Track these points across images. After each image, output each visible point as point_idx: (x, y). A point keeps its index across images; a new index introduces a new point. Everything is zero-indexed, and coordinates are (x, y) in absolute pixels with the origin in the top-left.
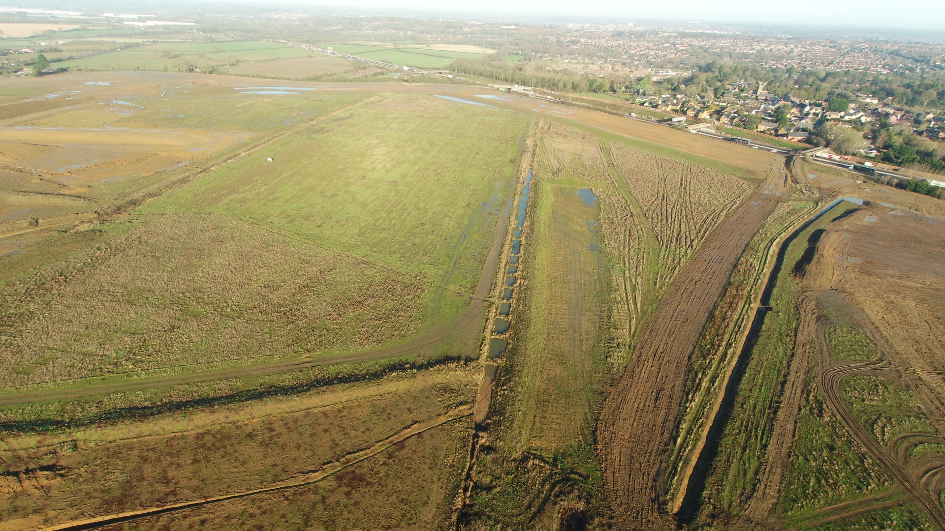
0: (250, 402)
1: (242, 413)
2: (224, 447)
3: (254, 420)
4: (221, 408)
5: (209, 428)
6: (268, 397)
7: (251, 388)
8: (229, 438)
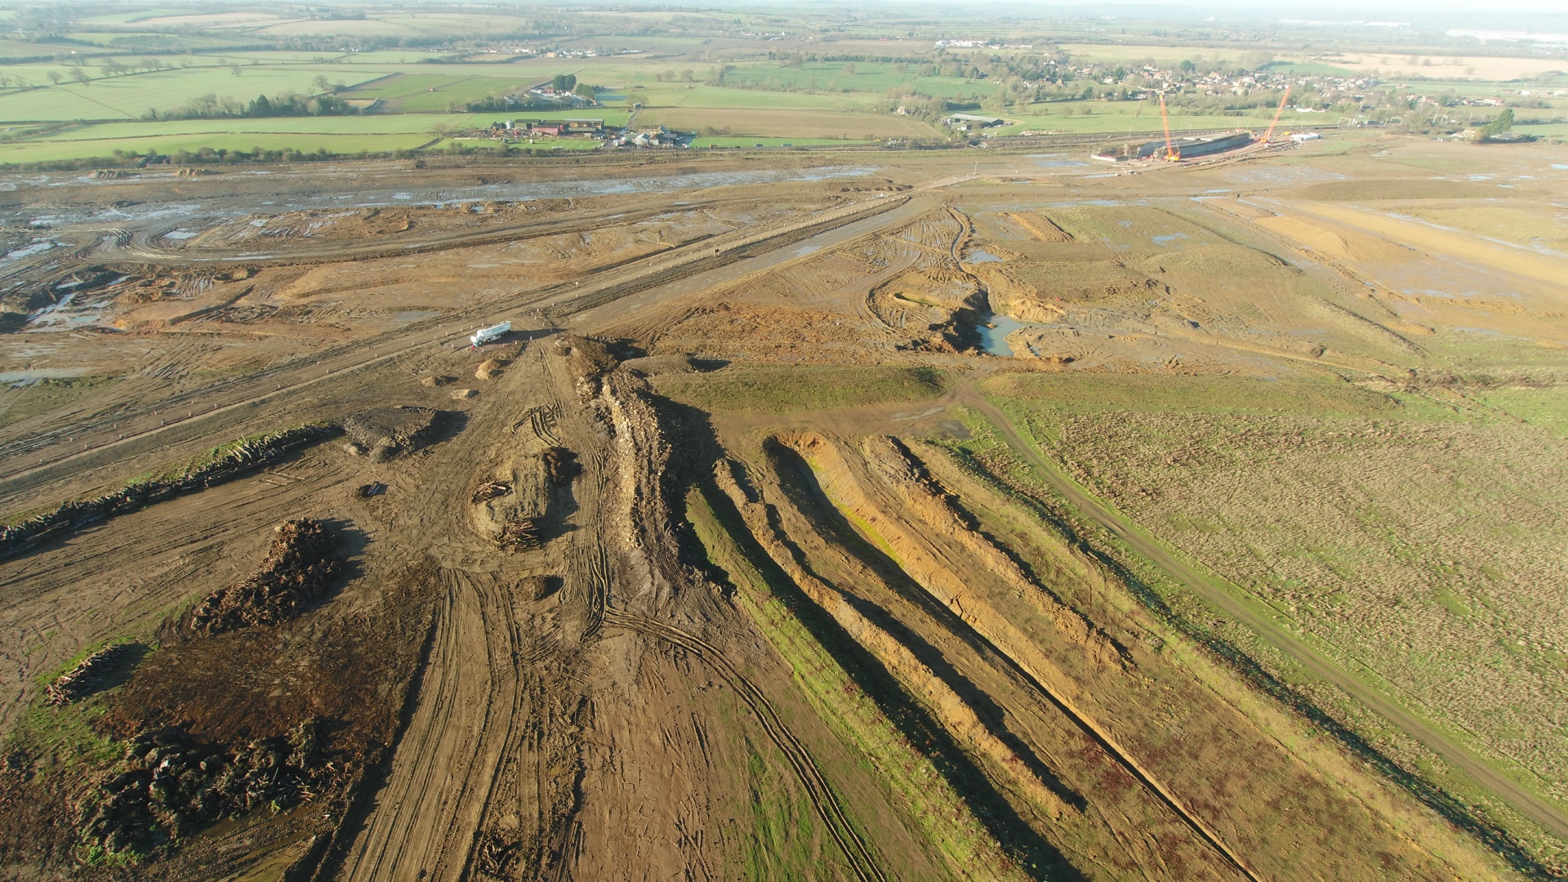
0: (1432, 811)
1: (1403, 815)
2: (1331, 831)
3: (1414, 846)
4: (1373, 774)
5: (1332, 784)
6: (1474, 837)
7: (1453, 795)
8: (1350, 828)
